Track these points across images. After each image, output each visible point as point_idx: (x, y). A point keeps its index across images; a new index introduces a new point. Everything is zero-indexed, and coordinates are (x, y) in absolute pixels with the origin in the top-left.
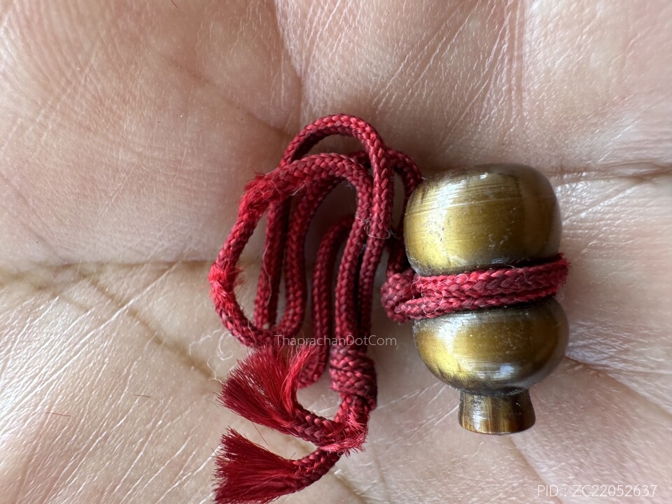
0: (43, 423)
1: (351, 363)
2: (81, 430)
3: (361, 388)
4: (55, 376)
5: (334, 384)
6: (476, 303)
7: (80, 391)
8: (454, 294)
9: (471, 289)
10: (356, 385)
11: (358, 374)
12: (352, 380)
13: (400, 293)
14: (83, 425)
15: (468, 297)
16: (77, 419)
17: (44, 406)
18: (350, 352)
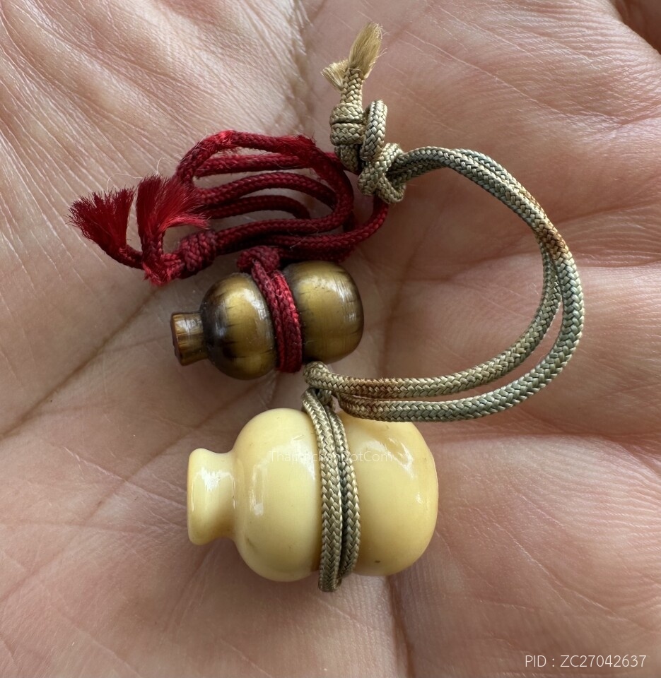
0: (198, 88)
1: (206, 251)
2: (191, 115)
3: (192, 265)
4: (231, 98)
5: (186, 244)
6: (278, 319)
7: (221, 115)
8: (282, 304)
9: (287, 315)
10: (193, 261)
11: (200, 259)
12: (195, 257)
13: (268, 262)
14: (195, 117)
15: (281, 313)
16: (199, 113)
17: (210, 89)
18: (214, 248)
